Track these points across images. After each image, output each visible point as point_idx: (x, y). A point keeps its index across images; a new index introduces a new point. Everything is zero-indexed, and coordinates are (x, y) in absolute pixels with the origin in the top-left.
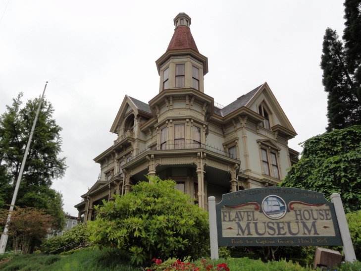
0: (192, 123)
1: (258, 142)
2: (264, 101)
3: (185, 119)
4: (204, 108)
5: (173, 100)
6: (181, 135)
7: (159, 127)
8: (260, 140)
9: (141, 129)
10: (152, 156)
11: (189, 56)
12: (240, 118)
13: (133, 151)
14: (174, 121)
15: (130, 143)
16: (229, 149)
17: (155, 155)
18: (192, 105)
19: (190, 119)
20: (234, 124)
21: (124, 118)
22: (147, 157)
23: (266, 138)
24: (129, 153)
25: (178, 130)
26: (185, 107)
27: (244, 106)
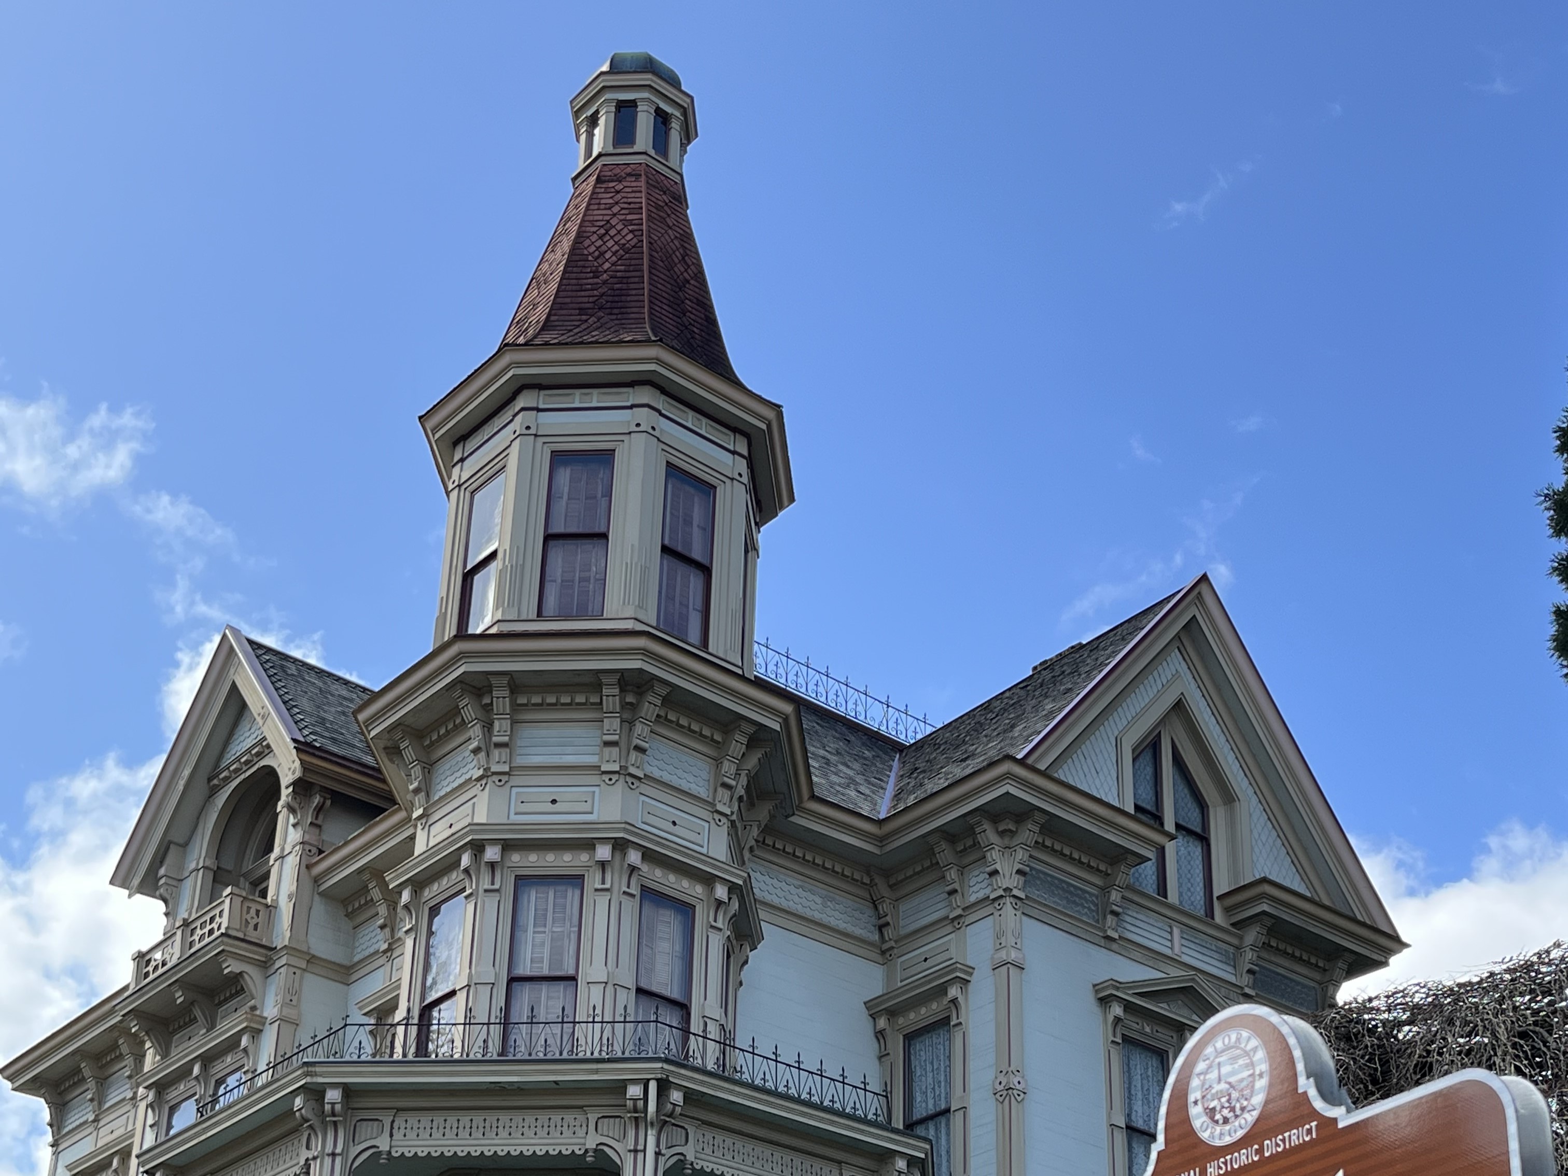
0: (633, 869)
1: (1104, 1001)
2: (1179, 707)
3: (589, 845)
4: (728, 767)
5: (516, 708)
6: (556, 955)
7: (418, 884)
8: (1117, 985)
9: (317, 881)
10: (333, 1095)
11: (645, 395)
12: (988, 833)
13: (256, 1033)
14: (516, 857)
15: (237, 977)
16: (910, 1038)
17: (349, 1091)
18: (641, 750)
19: (620, 845)
20: (952, 874)
21: (214, 791)
22: (298, 1102)
23: (1175, 972)
24: (232, 1044)
25: (541, 920)
26: (593, 760)
27: (1010, 758)
